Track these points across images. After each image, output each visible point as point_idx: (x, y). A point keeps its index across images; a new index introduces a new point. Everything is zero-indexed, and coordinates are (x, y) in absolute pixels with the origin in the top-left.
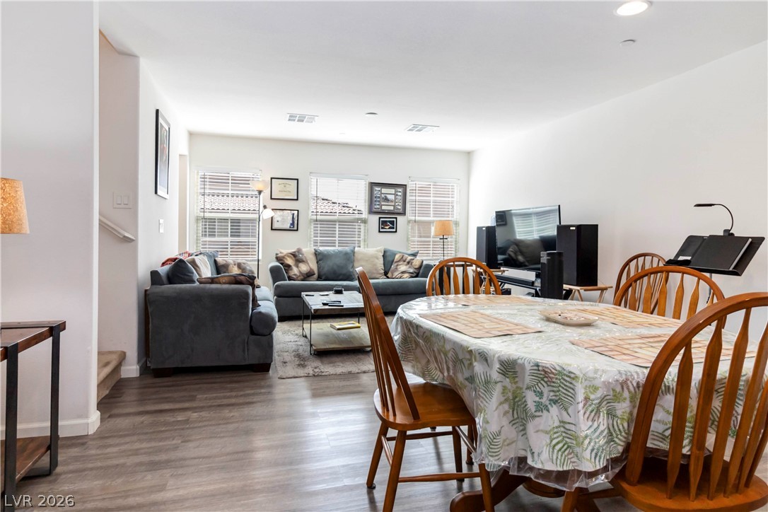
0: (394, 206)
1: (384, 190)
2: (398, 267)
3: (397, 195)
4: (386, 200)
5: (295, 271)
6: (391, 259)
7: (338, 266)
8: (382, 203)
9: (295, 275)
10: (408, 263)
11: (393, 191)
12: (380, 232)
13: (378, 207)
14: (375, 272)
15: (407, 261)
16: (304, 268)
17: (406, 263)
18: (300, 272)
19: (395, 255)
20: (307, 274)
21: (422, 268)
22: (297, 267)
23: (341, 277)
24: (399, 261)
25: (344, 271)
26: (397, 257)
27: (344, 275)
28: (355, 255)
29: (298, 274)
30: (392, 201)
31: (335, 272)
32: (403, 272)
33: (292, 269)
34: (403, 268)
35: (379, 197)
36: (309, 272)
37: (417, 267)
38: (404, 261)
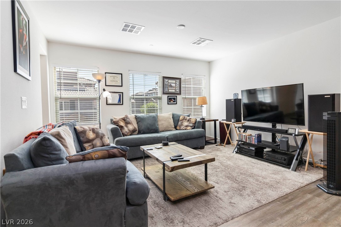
0: (175, 90)
1: (170, 81)
2: (183, 123)
3: (176, 84)
4: (171, 86)
5: (126, 130)
6: (177, 119)
7: (150, 125)
8: (169, 88)
9: (126, 132)
10: (188, 121)
11: (174, 81)
12: (168, 104)
13: (167, 90)
14: (170, 126)
15: (187, 119)
16: (131, 127)
17: (187, 121)
18: (129, 130)
19: (179, 117)
20: (133, 131)
21: (197, 123)
22: (127, 127)
23: (152, 131)
24: (183, 120)
25: (154, 128)
26: (181, 118)
27: (154, 130)
28: (159, 117)
29: (128, 131)
30: (174, 87)
31: (148, 129)
32: (187, 126)
33: (124, 129)
34: (186, 123)
35: (167, 85)
36: (134, 129)
37: (193, 123)
38: (186, 120)
